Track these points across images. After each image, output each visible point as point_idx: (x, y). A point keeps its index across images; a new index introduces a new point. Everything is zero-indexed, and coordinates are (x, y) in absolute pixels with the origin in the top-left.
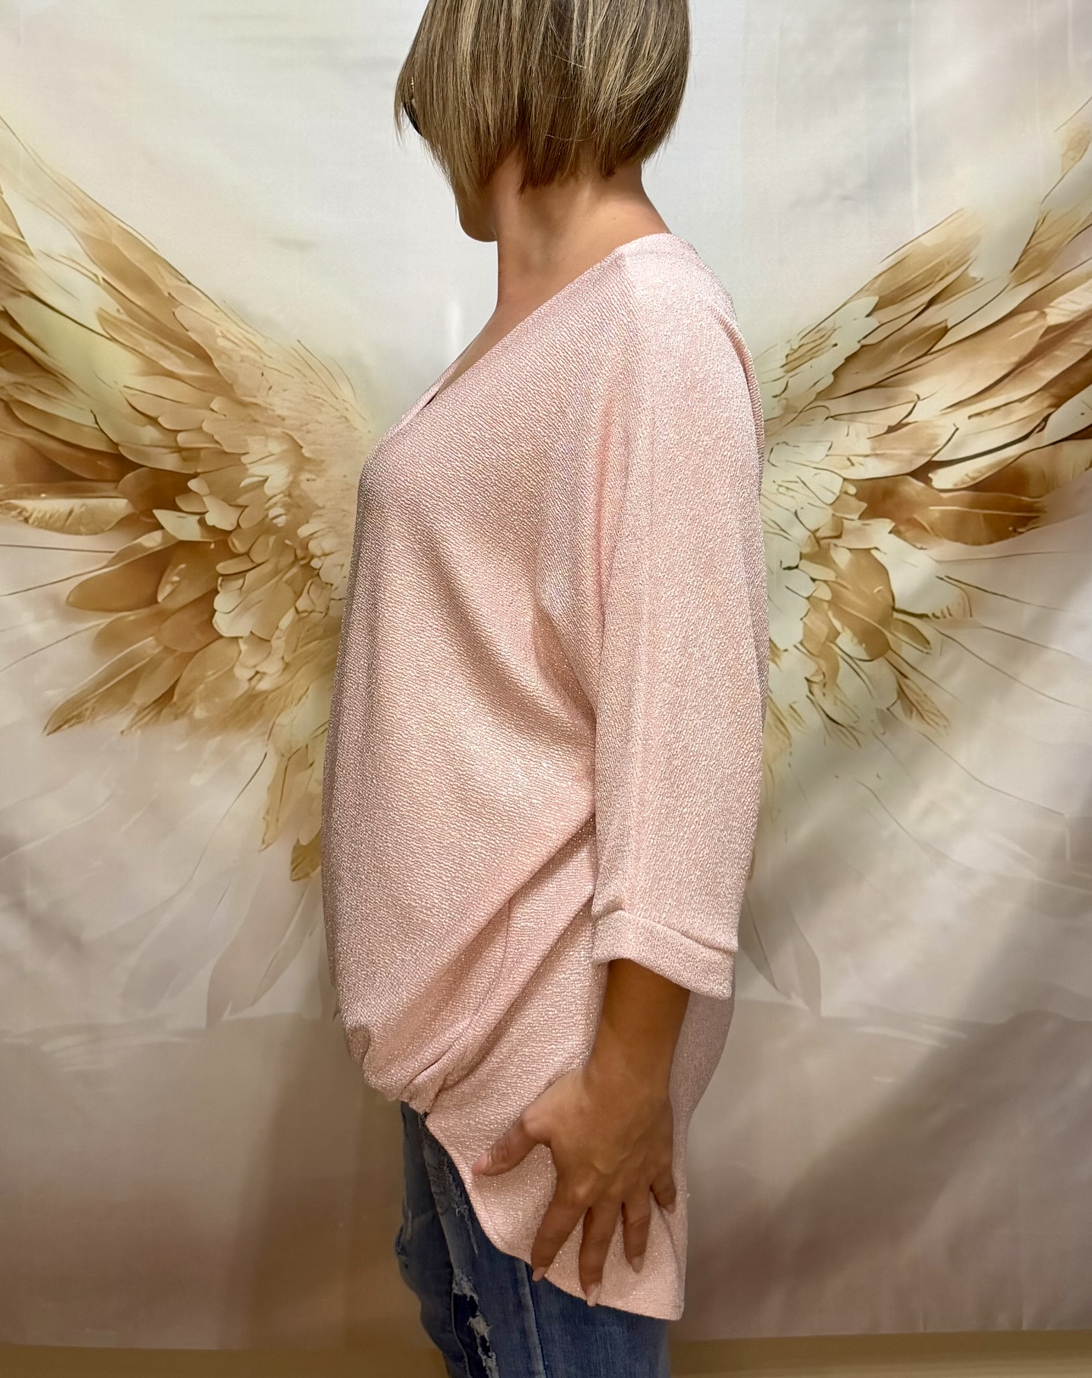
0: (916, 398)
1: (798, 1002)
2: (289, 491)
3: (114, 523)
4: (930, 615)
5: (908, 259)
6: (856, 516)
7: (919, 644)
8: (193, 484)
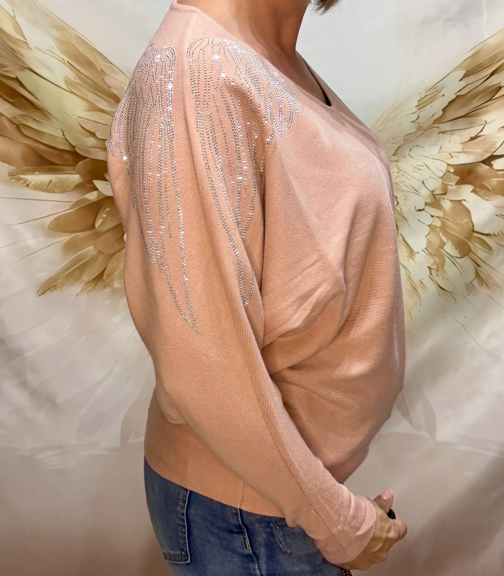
0: (485, 123)
1: (424, 433)
3: (73, 187)
4: (492, 234)
6: (454, 184)
7: (486, 249)
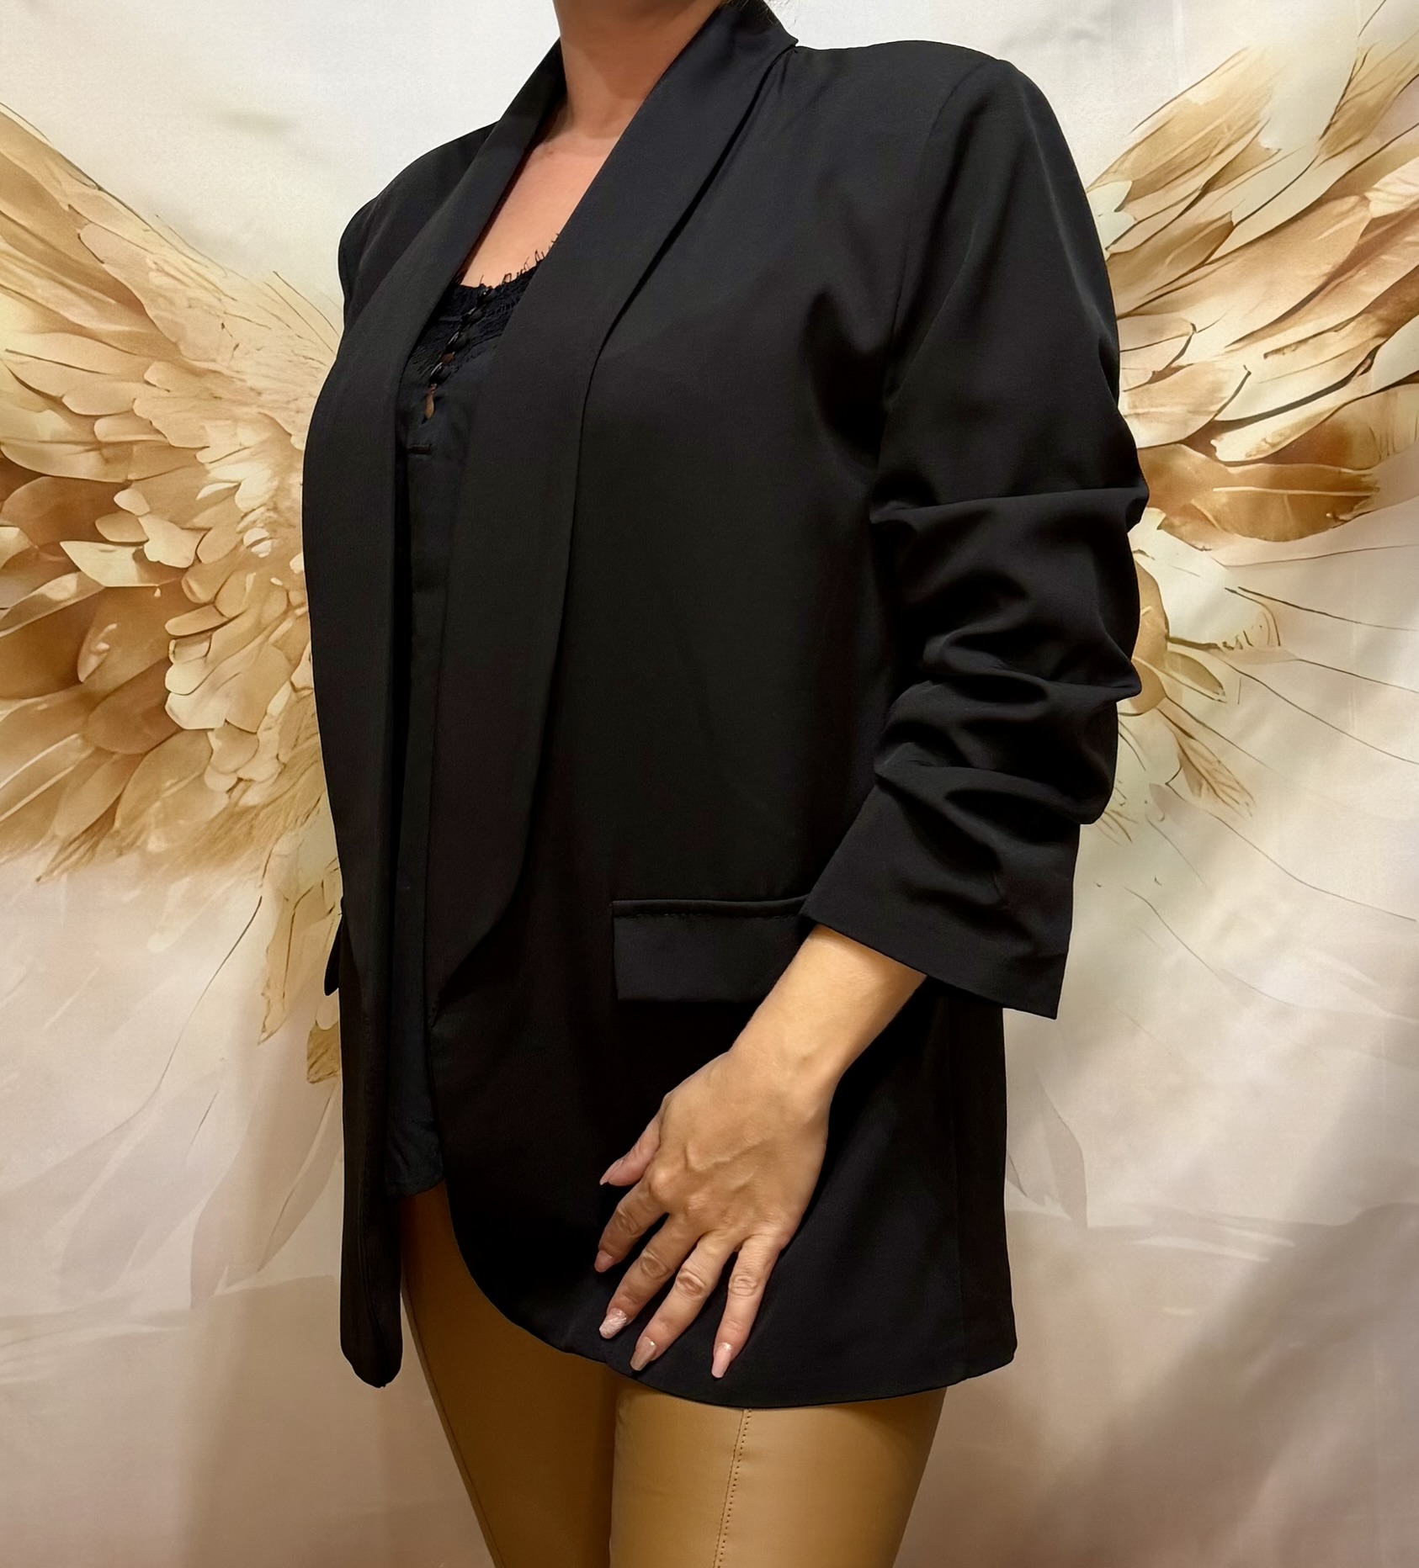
0: (1191, 328)
1: (1054, 1209)
2: (275, 503)
4: (1221, 645)
5: (1170, 124)
7: (1208, 689)
8: (121, 499)
